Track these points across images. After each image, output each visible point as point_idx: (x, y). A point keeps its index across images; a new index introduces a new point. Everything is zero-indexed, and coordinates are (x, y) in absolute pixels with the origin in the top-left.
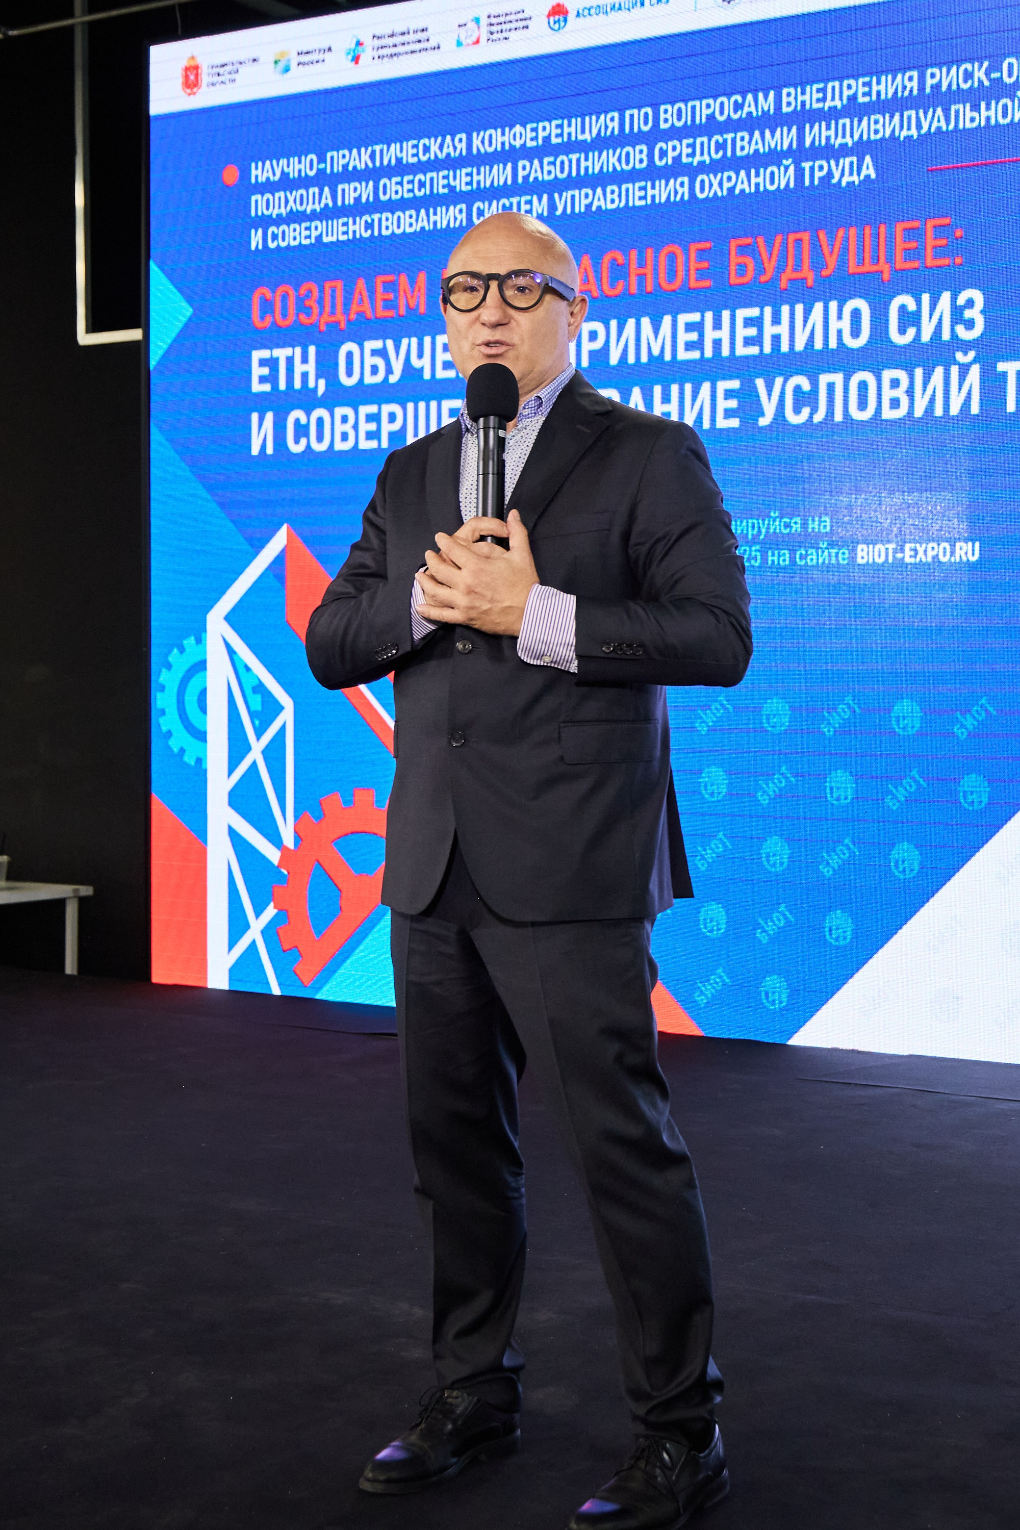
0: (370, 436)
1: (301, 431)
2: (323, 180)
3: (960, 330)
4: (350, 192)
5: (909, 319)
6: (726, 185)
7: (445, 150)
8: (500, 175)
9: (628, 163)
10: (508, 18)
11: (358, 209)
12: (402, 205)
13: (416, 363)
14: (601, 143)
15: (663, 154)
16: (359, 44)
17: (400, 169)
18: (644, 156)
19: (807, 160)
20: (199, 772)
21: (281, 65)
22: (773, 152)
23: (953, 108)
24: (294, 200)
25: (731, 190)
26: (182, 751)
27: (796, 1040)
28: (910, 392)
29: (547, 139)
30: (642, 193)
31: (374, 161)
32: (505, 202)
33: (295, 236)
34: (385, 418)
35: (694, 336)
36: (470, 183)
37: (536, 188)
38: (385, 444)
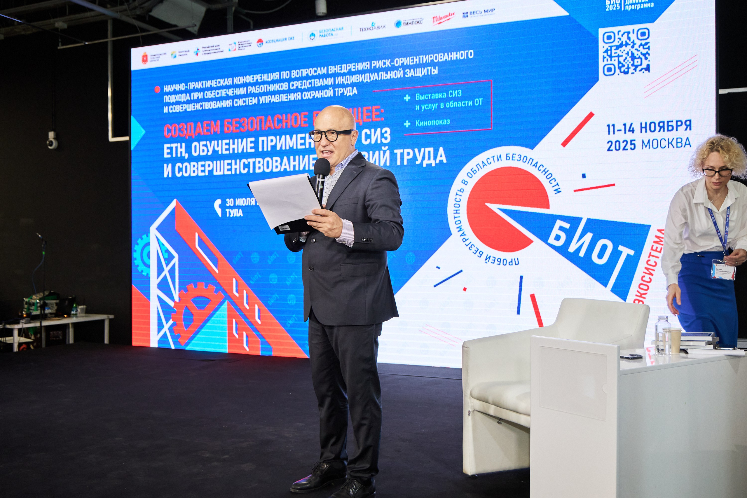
0: (202, 171)
1: (180, 170)
2: (186, 91)
3: (383, 140)
4: (196, 95)
5: (368, 137)
6: (312, 95)
7: (225, 83)
8: (242, 91)
9: (282, 88)
10: (245, 43)
11: (198, 101)
12: (212, 100)
13: (216, 149)
14: (274, 82)
15: (293, 85)
16: (198, 49)
17: (211, 88)
18: (287, 86)
19: (336, 88)
20: (148, 278)
21: (173, 56)
22: (326, 85)
23: (380, 73)
24: (177, 98)
25: (314, 97)
26: (142, 271)
29: (257, 80)
30: (286, 97)
31: (203, 86)
32: (244, 99)
33: (178, 109)
34: (207, 166)
35: (303, 141)
36: (233, 93)
37: (254, 95)
38: (207, 174)
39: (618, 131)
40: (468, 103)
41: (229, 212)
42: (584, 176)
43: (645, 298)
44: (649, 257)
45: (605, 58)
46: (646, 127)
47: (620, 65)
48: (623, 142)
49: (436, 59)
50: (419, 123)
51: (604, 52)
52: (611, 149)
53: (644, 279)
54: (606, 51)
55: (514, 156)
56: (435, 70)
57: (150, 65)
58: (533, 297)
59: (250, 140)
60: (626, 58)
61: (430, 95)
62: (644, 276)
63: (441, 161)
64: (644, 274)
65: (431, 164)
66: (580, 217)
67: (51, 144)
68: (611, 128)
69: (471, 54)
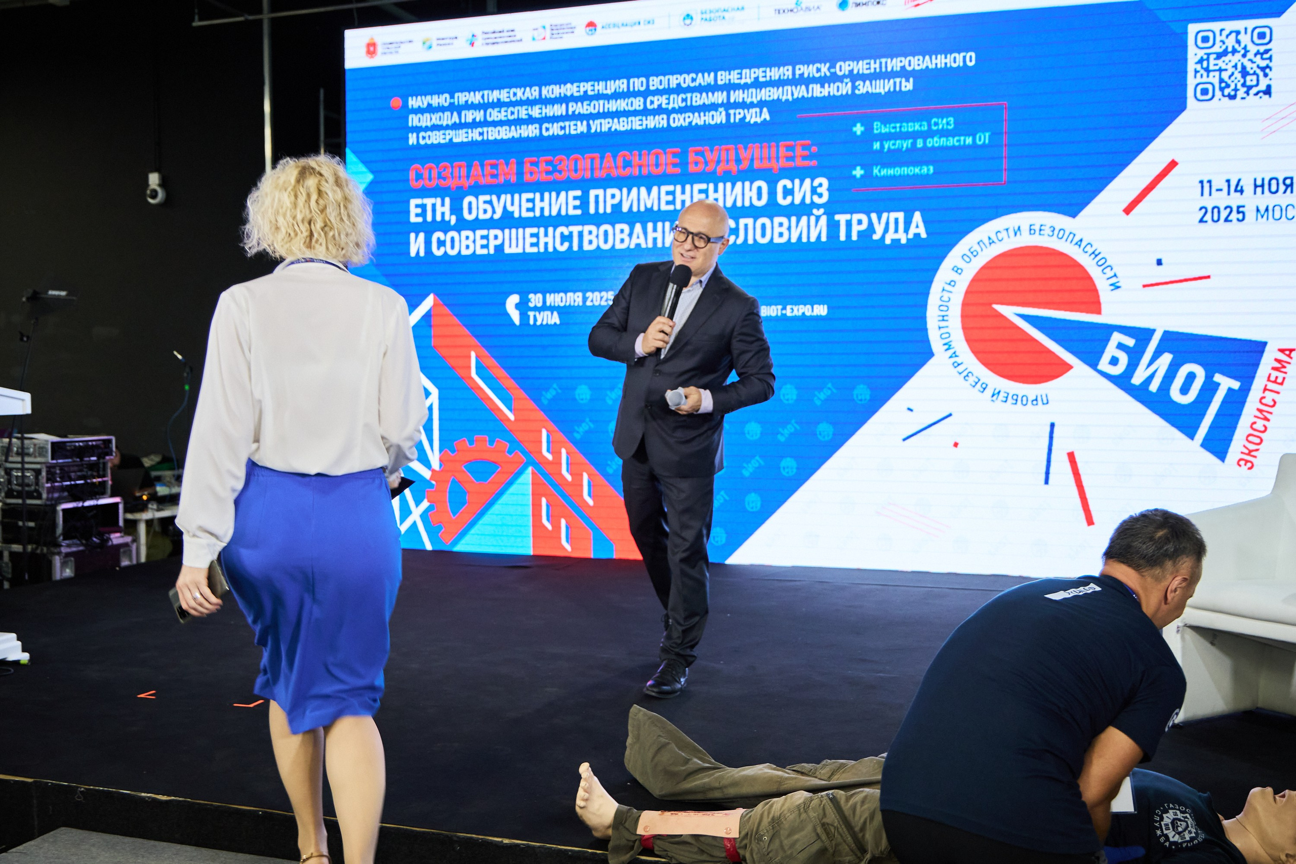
0: (482, 247)
1: (441, 243)
2: (452, 108)
3: (815, 198)
4: (469, 116)
5: (788, 192)
6: (688, 120)
7: (526, 95)
8: (558, 110)
9: (632, 106)
10: (562, 27)
11: (474, 124)
12: (501, 123)
13: (510, 208)
14: (616, 96)
15: (652, 102)
16: (474, 36)
17: (499, 104)
18: (641, 103)
19: (732, 109)
21: (428, 44)
22: (713, 104)
23: (810, 86)
24: (435, 119)
25: (690, 123)
27: (731, 561)
28: (789, 229)
29: (586, 92)
30: (640, 123)
31: (483, 99)
32: (562, 124)
33: (437, 138)
34: (491, 237)
35: (670, 198)
36: (541, 113)
37: (580, 117)
38: (492, 251)
39: (1218, 190)
40: (965, 141)
41: (535, 316)
42: (1159, 262)
43: (1255, 457)
44: (1264, 392)
45: (1198, 72)
46: (1262, 186)
47: (1223, 85)
48: (1226, 208)
49: (910, 65)
50: (880, 171)
51: (1196, 63)
52: (1205, 219)
53: (1254, 426)
54: (1201, 61)
55: (1042, 228)
56: (907, 84)
57: (380, 60)
58: (1071, 456)
59: (572, 194)
60: (1233, 74)
61: (898, 125)
62: (1255, 423)
63: (917, 235)
64: (1256, 420)
65: (900, 240)
66: (1152, 327)
67: (154, 195)
68: (1205, 186)
69: (971, 58)
